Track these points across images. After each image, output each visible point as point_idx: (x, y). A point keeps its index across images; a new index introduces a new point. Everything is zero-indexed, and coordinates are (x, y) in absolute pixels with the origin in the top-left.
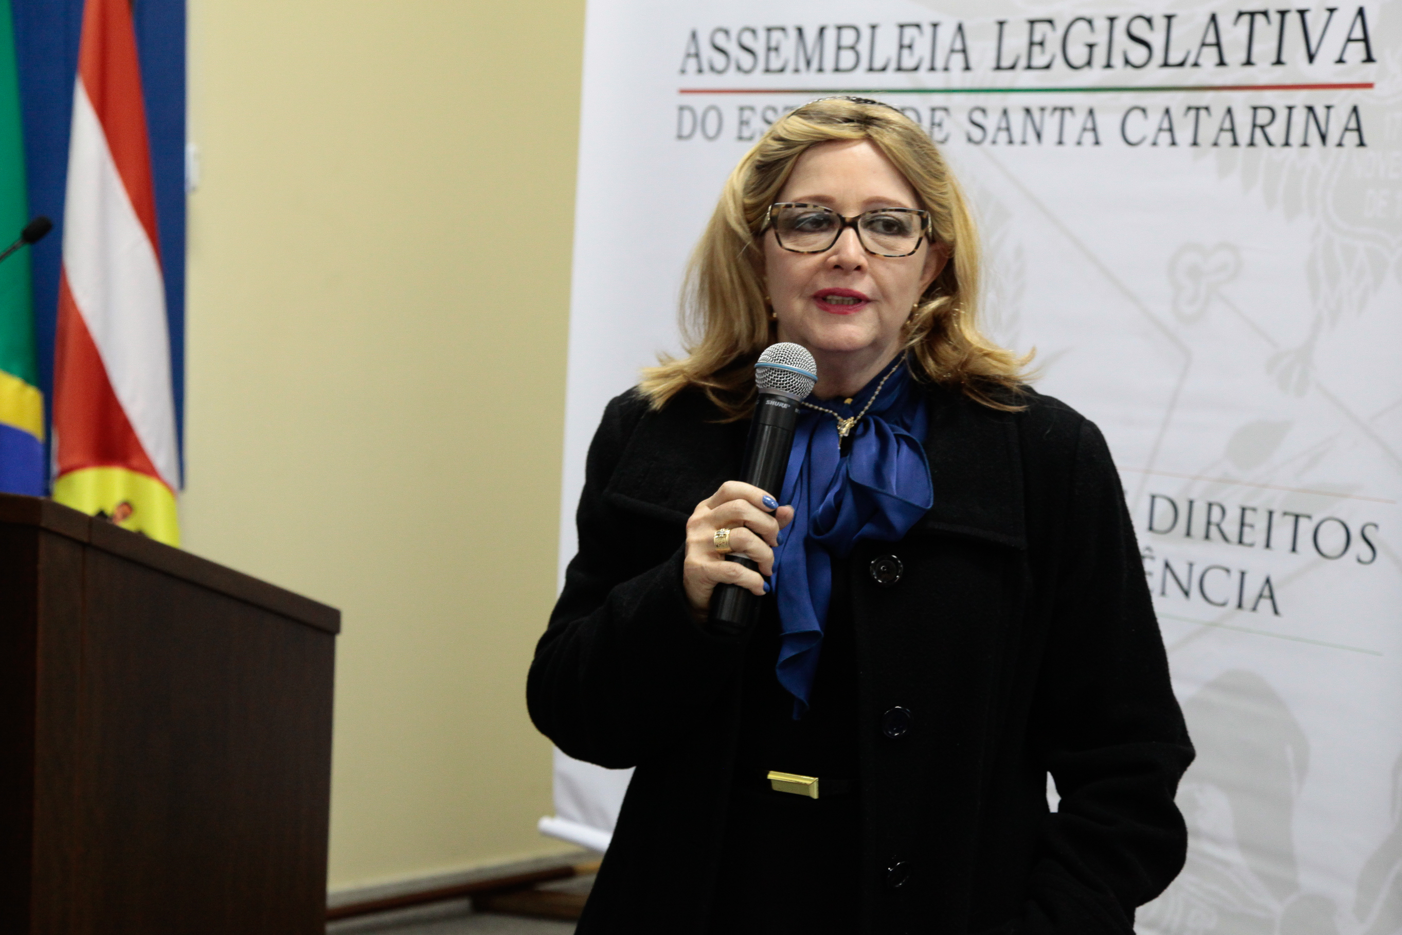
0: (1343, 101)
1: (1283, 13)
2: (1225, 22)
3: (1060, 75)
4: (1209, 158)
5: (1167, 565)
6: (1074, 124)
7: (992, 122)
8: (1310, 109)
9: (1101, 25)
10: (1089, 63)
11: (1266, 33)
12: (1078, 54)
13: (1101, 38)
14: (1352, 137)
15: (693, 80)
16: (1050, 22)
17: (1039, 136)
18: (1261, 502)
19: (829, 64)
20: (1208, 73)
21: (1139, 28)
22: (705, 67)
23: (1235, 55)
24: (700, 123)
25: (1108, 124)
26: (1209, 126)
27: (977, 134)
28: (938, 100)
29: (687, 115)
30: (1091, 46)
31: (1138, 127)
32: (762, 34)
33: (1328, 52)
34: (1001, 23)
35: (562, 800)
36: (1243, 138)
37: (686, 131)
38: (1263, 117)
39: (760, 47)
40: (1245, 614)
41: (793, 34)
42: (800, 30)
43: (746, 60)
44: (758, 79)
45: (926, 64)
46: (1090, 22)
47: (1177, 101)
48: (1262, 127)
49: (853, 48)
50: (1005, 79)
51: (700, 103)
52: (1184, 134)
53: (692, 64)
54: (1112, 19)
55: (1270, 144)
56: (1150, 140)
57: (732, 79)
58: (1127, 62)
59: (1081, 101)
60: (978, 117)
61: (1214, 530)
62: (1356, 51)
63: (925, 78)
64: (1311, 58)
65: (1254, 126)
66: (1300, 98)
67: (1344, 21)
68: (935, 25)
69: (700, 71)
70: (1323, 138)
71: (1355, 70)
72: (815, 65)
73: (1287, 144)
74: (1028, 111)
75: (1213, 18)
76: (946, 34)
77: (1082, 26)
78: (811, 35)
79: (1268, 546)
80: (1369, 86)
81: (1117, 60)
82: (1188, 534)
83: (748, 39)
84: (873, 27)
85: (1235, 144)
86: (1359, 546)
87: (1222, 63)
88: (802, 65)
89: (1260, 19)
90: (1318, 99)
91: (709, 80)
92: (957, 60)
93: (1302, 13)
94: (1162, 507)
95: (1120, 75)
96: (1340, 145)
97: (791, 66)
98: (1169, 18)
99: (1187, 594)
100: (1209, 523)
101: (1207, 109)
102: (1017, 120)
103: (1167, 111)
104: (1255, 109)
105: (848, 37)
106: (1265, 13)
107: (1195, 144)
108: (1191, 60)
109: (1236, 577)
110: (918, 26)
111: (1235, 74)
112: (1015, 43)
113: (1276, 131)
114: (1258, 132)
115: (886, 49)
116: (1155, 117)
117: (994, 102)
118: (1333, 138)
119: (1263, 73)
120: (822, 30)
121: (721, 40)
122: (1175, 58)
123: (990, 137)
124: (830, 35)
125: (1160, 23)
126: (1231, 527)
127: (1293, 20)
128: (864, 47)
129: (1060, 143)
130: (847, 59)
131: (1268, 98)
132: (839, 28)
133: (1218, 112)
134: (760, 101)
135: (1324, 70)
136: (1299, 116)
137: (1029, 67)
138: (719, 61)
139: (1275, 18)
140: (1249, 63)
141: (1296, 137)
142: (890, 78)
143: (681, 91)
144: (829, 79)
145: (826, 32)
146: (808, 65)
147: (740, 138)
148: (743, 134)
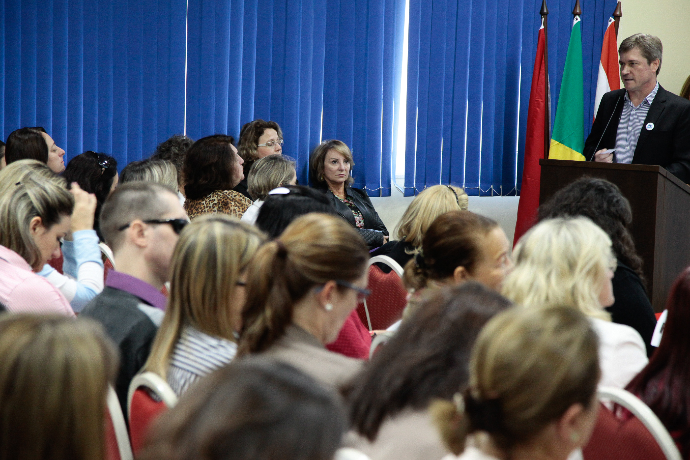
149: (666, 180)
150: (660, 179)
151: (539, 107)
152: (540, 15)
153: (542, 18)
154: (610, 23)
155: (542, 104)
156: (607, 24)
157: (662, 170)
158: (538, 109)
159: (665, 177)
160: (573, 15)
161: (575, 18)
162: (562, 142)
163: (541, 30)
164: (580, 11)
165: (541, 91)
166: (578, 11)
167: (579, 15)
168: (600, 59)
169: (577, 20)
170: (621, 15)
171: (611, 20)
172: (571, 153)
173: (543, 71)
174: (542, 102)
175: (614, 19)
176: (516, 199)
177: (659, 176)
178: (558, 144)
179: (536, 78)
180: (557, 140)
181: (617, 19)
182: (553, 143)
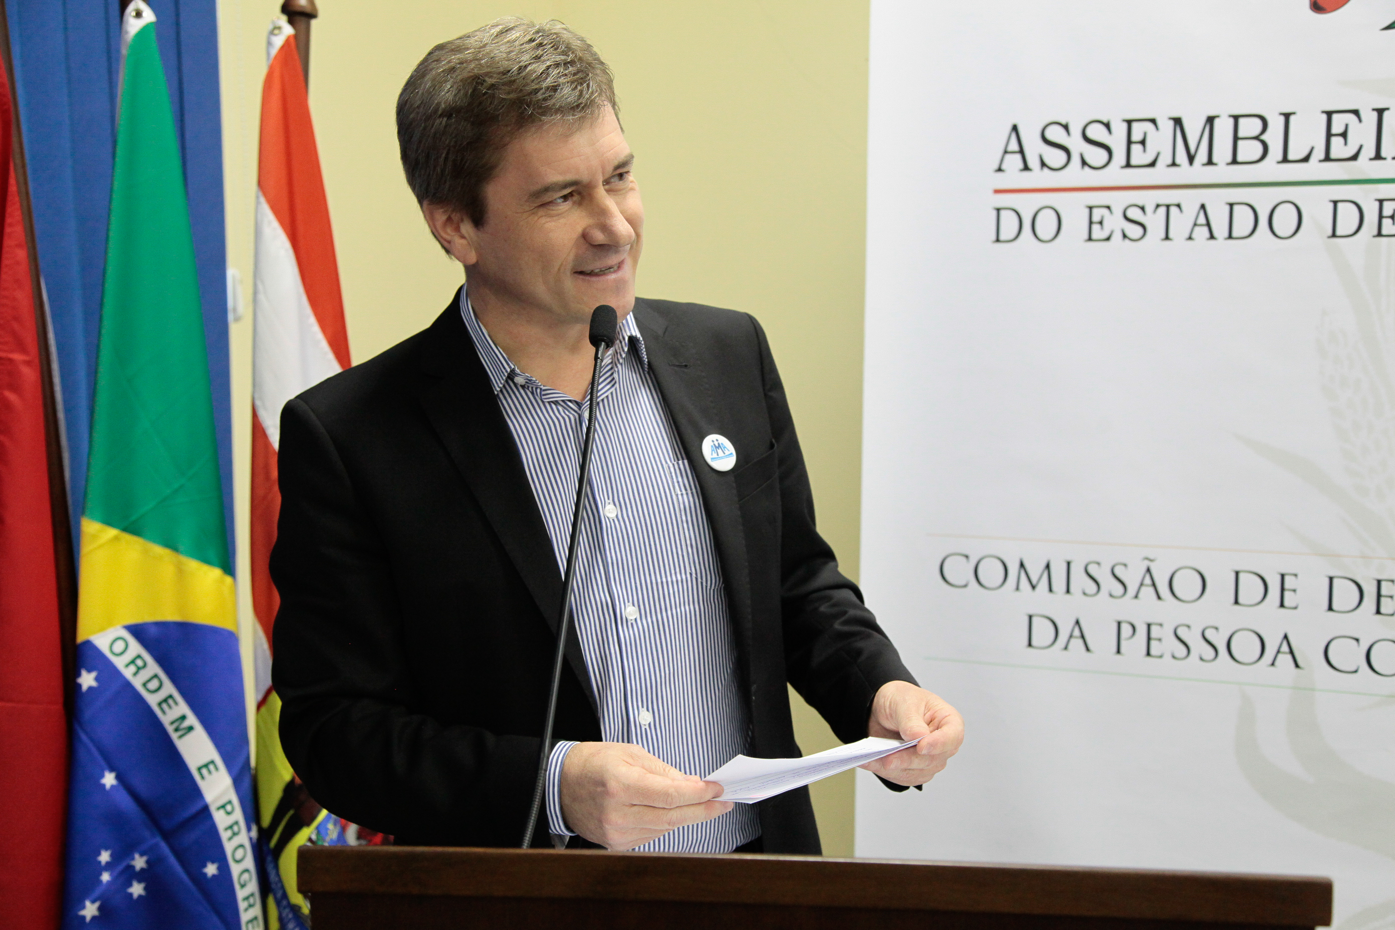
15: (1014, 179)
19: (1222, 156)
22: (1033, 162)
24: (1028, 225)
29: (1006, 214)
32: (1120, 130)
37: (1008, 233)
39: (1116, 141)
41: (1167, 127)
42: (1178, 122)
43: (1097, 156)
44: (1115, 174)
45: (1368, 153)
49: (1256, 138)
51: (1027, 205)
53: (1012, 161)
57: (1075, 175)
63: (1367, 168)
68: (1380, 112)
72: (1202, 156)
83: (1096, 133)
84: (1287, 116)
88: (1182, 159)
91: (1038, 178)
105: (1250, 127)
110: (1354, 112)
115: (1308, 139)
120: (1210, 120)
121: (1054, 133)
124: (1223, 125)
128: (1274, 138)
130: (1249, 150)
132: (1236, 118)
134: (1119, 200)
138: (1056, 157)
142: (1315, 169)
143: (997, 191)
144: (1223, 172)
145: (1217, 122)
146: (1191, 159)
147: (1090, 239)
148: (1095, 236)
151: (15, 388)
154: (277, 41)
155: (29, 375)
158: (11, 396)
161: (131, 8)
162: (132, 528)
165: (16, 319)
169: (140, 17)
170: (311, 15)
171: (277, 30)
172: (180, 571)
174: (28, 363)
178: (116, 538)
180: (109, 522)
181: (301, 21)
182: (95, 537)
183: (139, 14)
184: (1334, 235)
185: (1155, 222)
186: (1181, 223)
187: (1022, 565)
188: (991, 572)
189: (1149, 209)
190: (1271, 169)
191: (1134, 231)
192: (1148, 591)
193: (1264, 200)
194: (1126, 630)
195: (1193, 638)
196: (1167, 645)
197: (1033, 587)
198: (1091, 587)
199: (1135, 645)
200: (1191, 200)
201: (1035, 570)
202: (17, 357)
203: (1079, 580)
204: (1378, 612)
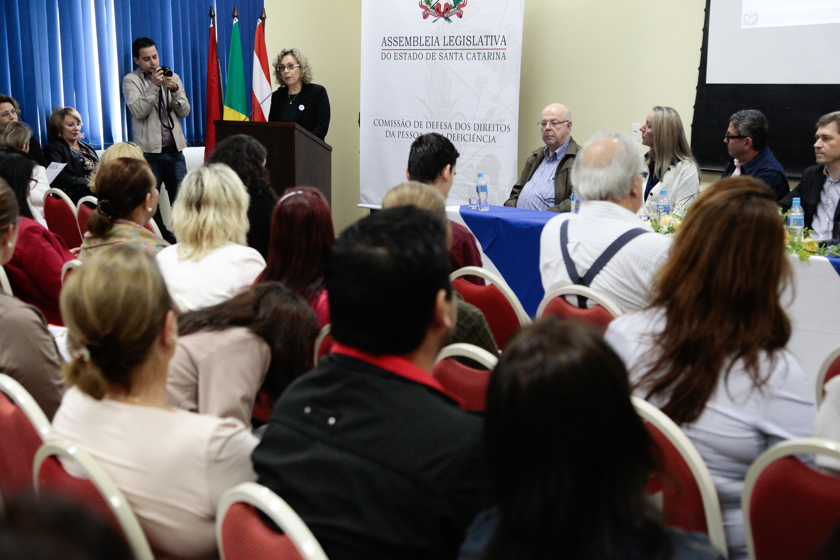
0: (502, 51)
1: (492, 36)
2: (483, 37)
3: (455, 47)
4: (481, 61)
5: (477, 136)
6: (458, 56)
7: (444, 55)
8: (497, 53)
9: (462, 38)
10: (460, 44)
11: (489, 40)
12: (458, 43)
13: (462, 40)
14: (503, 58)
15: (384, 47)
16: (453, 37)
17: (452, 58)
18: (492, 123)
19: (412, 44)
20: (480, 46)
21: (469, 38)
22: (387, 45)
23: (485, 43)
24: (386, 56)
25: (464, 56)
26: (481, 56)
27: (441, 58)
28: (434, 51)
29: (383, 54)
30: (461, 41)
31: (470, 56)
32: (398, 38)
33: (499, 43)
34: (445, 37)
35: (363, 200)
36: (487, 58)
37: (383, 58)
38: (490, 54)
39: (398, 41)
40: (490, 143)
41: (405, 38)
42: (406, 37)
43: (396, 43)
44: (398, 47)
45: (431, 44)
46: (460, 37)
47: (476, 52)
48: (490, 56)
49: (417, 41)
50: (446, 47)
51: (386, 52)
52: (477, 58)
53: (384, 44)
54: (464, 37)
55: (491, 59)
56: (471, 59)
58: (467, 44)
59: (459, 52)
60: (441, 54)
61: (485, 128)
62: (503, 43)
63: (431, 47)
64: (497, 44)
65: (488, 56)
66: (495, 51)
67: (501, 37)
68: (432, 37)
69: (386, 45)
70: (499, 58)
71: (503, 46)
72: (409, 44)
73: (494, 59)
74: (450, 53)
75: (481, 37)
76: (434, 39)
77: (459, 38)
78: (408, 39)
79: (493, 131)
80: (506, 49)
81: (465, 44)
82: (481, 130)
83: (395, 39)
84: (421, 37)
85: (485, 59)
86: (507, 129)
87: (483, 45)
88: (407, 44)
89: (488, 37)
90: (498, 51)
91: (388, 47)
92: (437, 44)
93: (495, 36)
94: (476, 126)
95: (466, 47)
96: (502, 59)
97: (405, 45)
98: (474, 36)
99: (481, 141)
100: (484, 128)
101: (481, 53)
102: (448, 55)
103: (474, 53)
104: (488, 53)
105: (416, 39)
106: (489, 36)
107: (479, 59)
108: (478, 44)
109: (489, 137)
110: (429, 37)
111: (485, 47)
112: (447, 41)
113: (492, 57)
114: (489, 57)
115: (423, 41)
116: (472, 54)
117: (444, 52)
118: (501, 58)
119: (489, 46)
120: (410, 37)
121: (390, 39)
122: (475, 44)
123: (443, 58)
124: (412, 39)
125: (472, 37)
126: (487, 128)
127: (493, 37)
128: (419, 41)
129: (456, 59)
130: (416, 43)
131: (490, 51)
132: (414, 37)
133: (482, 54)
134: (399, 52)
135: (499, 46)
136: (495, 54)
137: (450, 45)
138: (390, 44)
139: (491, 37)
140: (487, 45)
141: (495, 58)
142: (424, 47)
143: (382, 50)
144: (412, 47)
145: (411, 38)
146: (408, 44)
147: (395, 59)
148: (396, 58)
149: (301, 133)
150: (297, 132)
151: (214, 83)
152: (210, 17)
153: (211, 19)
154: (258, 23)
155: (216, 81)
156: (257, 23)
157: (297, 126)
159: (300, 131)
160: (233, 17)
161: (234, 19)
162: (231, 108)
163: (211, 28)
164: (237, 14)
165: (214, 72)
166: (236, 14)
167: (237, 17)
168: (254, 48)
169: (236, 21)
170: (265, 18)
171: (259, 21)
172: (239, 115)
173: (215, 57)
174: (216, 79)
175: (261, 20)
176: (203, 149)
177: (295, 129)
178: (229, 109)
179: (210, 62)
180: (228, 106)
181: (263, 20)
182: (226, 108)
183: (235, 20)
184: (427, 59)
185: (403, 56)
186: (407, 56)
187: (385, 121)
188: (381, 123)
189: (403, 54)
190: (418, 47)
191: (401, 58)
192: (403, 125)
193: (418, 52)
194: (400, 132)
195: (409, 134)
196: (405, 136)
197: (387, 125)
198: (395, 125)
199: (401, 136)
200: (408, 52)
201: (387, 122)
202: (214, 78)
203: (394, 124)
204: (433, 128)
